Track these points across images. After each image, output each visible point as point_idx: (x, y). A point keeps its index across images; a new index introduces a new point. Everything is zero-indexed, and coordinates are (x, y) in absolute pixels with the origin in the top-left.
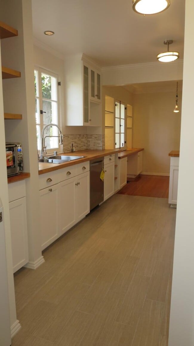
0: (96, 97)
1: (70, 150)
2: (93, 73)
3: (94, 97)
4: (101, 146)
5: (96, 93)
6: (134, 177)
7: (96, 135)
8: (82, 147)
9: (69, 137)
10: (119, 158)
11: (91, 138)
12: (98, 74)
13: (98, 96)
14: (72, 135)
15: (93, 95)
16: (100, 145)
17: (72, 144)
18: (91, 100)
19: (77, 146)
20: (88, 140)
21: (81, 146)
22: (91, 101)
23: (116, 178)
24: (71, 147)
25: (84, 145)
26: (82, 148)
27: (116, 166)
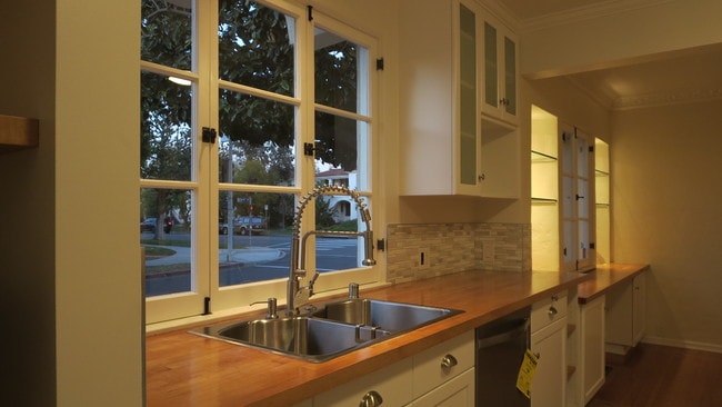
0: (501, 108)
1: (413, 275)
2: (490, 32)
3: (496, 106)
4: (518, 261)
5: (501, 94)
6: (622, 352)
7: (504, 225)
8: (458, 261)
9: (410, 233)
10: (582, 301)
11: (488, 233)
12: (506, 38)
13: (509, 104)
14: (420, 225)
15: (491, 99)
16: (515, 258)
17: (422, 254)
18: (483, 113)
19: (440, 261)
20: (477, 239)
21: (453, 259)
22: (486, 118)
23: (571, 371)
24: (416, 264)
25: (464, 257)
26: (455, 264)
27: (571, 330)
